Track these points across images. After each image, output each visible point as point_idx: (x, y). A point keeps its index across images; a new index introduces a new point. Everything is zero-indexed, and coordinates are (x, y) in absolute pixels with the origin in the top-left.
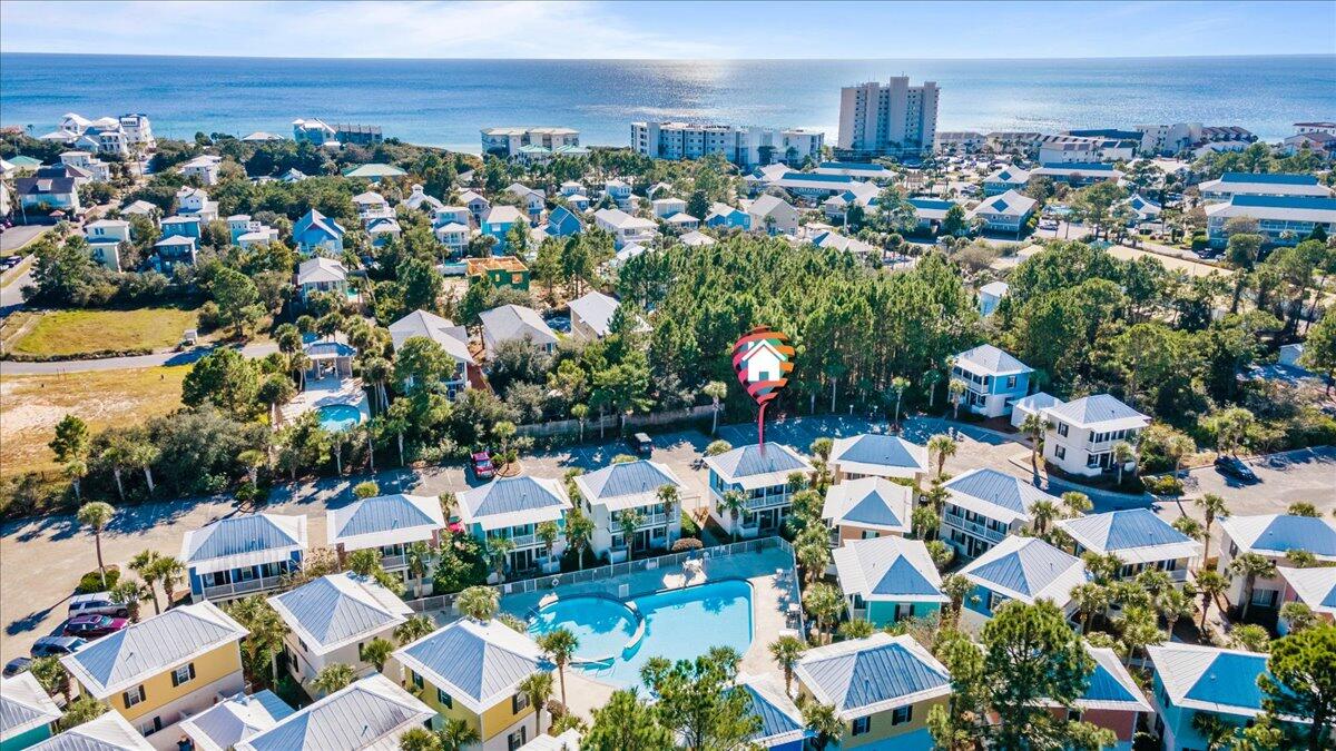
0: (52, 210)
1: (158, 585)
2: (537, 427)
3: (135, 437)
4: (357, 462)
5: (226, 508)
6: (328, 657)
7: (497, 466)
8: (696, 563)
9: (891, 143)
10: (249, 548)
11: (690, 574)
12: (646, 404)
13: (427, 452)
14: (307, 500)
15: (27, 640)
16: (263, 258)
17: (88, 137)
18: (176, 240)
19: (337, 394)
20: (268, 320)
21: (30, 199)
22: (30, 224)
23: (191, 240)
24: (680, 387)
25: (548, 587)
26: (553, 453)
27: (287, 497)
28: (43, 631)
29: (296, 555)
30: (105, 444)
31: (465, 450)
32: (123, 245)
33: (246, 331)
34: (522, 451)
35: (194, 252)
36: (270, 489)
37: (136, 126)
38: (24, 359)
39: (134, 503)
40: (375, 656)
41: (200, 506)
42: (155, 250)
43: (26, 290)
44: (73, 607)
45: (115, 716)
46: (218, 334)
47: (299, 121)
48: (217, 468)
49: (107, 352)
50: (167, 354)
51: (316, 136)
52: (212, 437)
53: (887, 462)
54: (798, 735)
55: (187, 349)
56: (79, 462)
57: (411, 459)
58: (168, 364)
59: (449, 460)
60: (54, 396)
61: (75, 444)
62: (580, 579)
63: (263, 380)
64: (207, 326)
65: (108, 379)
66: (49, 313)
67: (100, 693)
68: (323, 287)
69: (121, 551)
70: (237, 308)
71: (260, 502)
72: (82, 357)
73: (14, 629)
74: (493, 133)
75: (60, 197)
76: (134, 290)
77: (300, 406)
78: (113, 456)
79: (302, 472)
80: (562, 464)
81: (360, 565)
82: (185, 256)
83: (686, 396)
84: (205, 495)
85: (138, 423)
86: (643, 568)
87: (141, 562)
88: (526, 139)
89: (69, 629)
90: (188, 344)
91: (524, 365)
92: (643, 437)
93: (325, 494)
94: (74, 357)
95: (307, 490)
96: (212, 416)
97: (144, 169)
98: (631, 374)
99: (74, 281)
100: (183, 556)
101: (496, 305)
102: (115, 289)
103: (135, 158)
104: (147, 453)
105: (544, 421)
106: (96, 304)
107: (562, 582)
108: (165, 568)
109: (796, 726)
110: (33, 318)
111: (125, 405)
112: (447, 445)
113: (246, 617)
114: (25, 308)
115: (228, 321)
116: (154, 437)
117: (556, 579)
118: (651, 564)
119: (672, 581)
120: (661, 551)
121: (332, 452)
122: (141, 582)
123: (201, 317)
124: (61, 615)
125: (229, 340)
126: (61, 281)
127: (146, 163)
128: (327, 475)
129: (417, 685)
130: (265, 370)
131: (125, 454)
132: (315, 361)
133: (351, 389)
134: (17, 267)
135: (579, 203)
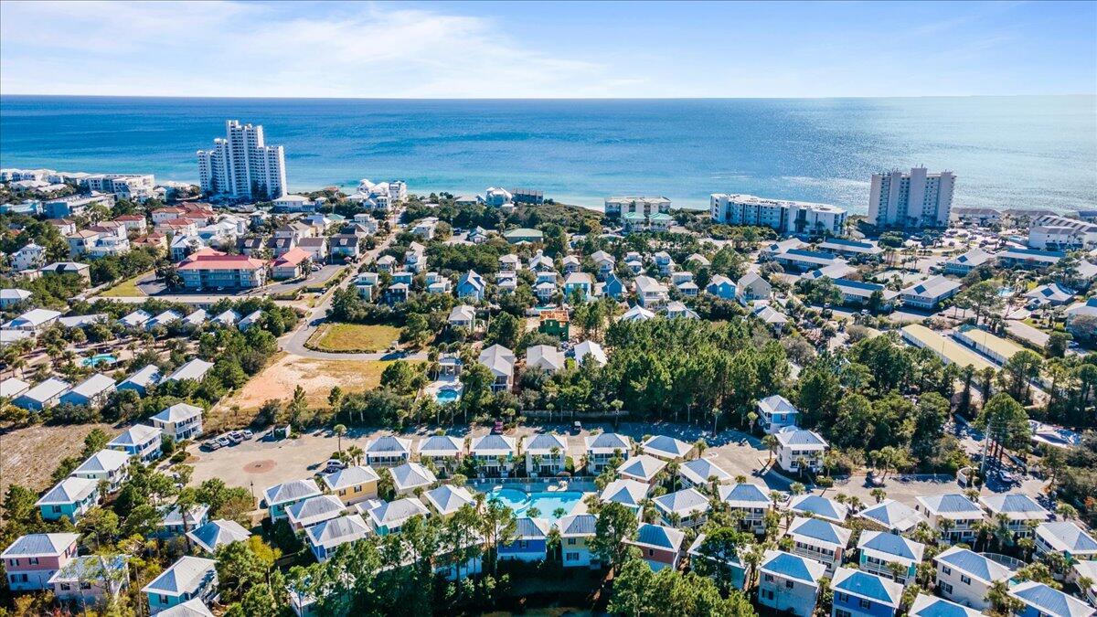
0: (345, 256)
1: (356, 458)
2: (531, 412)
3: (359, 398)
4: (447, 419)
5: (389, 433)
6: (403, 490)
7: (505, 429)
8: (565, 482)
9: (909, 218)
10: (388, 450)
11: (560, 487)
12: (583, 407)
13: (477, 418)
14: (421, 434)
15: (313, 472)
16: (438, 301)
17: (371, 200)
18: (399, 286)
19: (451, 384)
20: (433, 338)
21: (336, 249)
22: (334, 264)
23: (406, 286)
24: (604, 401)
25: (499, 483)
26: (534, 426)
27: (414, 431)
28: (319, 470)
29: (404, 455)
30: (348, 400)
31: (494, 419)
32: (374, 287)
33: (420, 344)
34: (521, 424)
35: (407, 292)
36: (407, 427)
37: (397, 189)
38: (323, 351)
39: (355, 426)
40: (418, 492)
41: (379, 431)
42: (390, 291)
43: (328, 311)
44: (329, 463)
45: (336, 496)
46: (407, 345)
47: (491, 189)
48: (388, 415)
49: (357, 351)
50: (382, 354)
51: (499, 200)
52: (388, 401)
53: (666, 449)
54: (543, 538)
55: (392, 352)
56: (338, 406)
57: (470, 421)
58: (382, 359)
59: (486, 423)
60: (333, 372)
61: (337, 398)
62: (514, 481)
63: (416, 375)
64: (403, 339)
65: (355, 365)
66: (336, 324)
67: (333, 489)
68: (461, 323)
69: (347, 444)
70: (418, 332)
71: (402, 433)
72: (346, 352)
73: (309, 468)
74: (612, 201)
75: (350, 249)
76: (374, 314)
77: (432, 390)
78: (350, 406)
79: (423, 421)
80: (536, 432)
81: (424, 461)
82: (401, 294)
83: (606, 405)
84: (382, 427)
85: (361, 391)
86: (542, 481)
87: (351, 449)
88: (632, 207)
89: (327, 471)
90: (392, 349)
91: (534, 380)
92: (578, 423)
93: (429, 432)
94: (343, 352)
95: (423, 429)
96: (390, 393)
97: (398, 220)
98: (577, 392)
99: (349, 308)
100: (365, 449)
101: (536, 344)
102: (366, 313)
103: (394, 212)
104: (362, 405)
105: (535, 409)
106: (358, 321)
107: (506, 481)
108: (359, 452)
109: (543, 535)
110: (329, 327)
111: (360, 380)
112: (486, 416)
113: (380, 473)
114: (326, 321)
115: (412, 338)
116: (366, 399)
117: (503, 479)
118: (546, 481)
119: (552, 488)
120: (552, 475)
121: (436, 413)
122: (351, 457)
123: (402, 334)
124: (325, 466)
125: (411, 348)
126: (343, 308)
127: (399, 215)
128: (432, 424)
129: (429, 505)
130: (419, 370)
131: (354, 405)
132: (444, 367)
133: (457, 383)
134: (326, 294)
135: (635, 267)
